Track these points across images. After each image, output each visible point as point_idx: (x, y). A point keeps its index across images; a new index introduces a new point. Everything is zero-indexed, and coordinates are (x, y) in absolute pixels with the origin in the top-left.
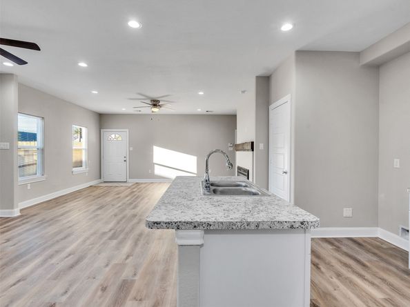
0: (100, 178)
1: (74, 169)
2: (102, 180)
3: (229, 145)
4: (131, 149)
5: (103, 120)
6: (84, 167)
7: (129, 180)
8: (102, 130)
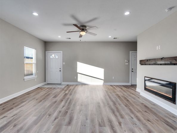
0: (45, 82)
1: (25, 77)
2: (46, 83)
3: (126, 61)
4: (64, 63)
5: (47, 45)
6: (34, 75)
7: (63, 83)
8: (46, 52)
